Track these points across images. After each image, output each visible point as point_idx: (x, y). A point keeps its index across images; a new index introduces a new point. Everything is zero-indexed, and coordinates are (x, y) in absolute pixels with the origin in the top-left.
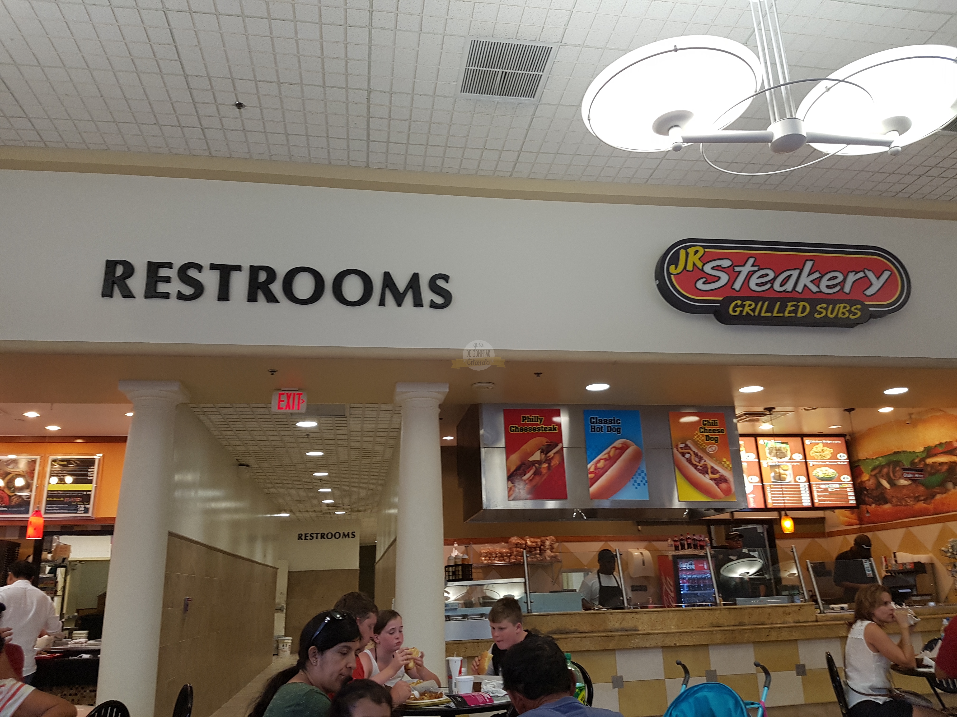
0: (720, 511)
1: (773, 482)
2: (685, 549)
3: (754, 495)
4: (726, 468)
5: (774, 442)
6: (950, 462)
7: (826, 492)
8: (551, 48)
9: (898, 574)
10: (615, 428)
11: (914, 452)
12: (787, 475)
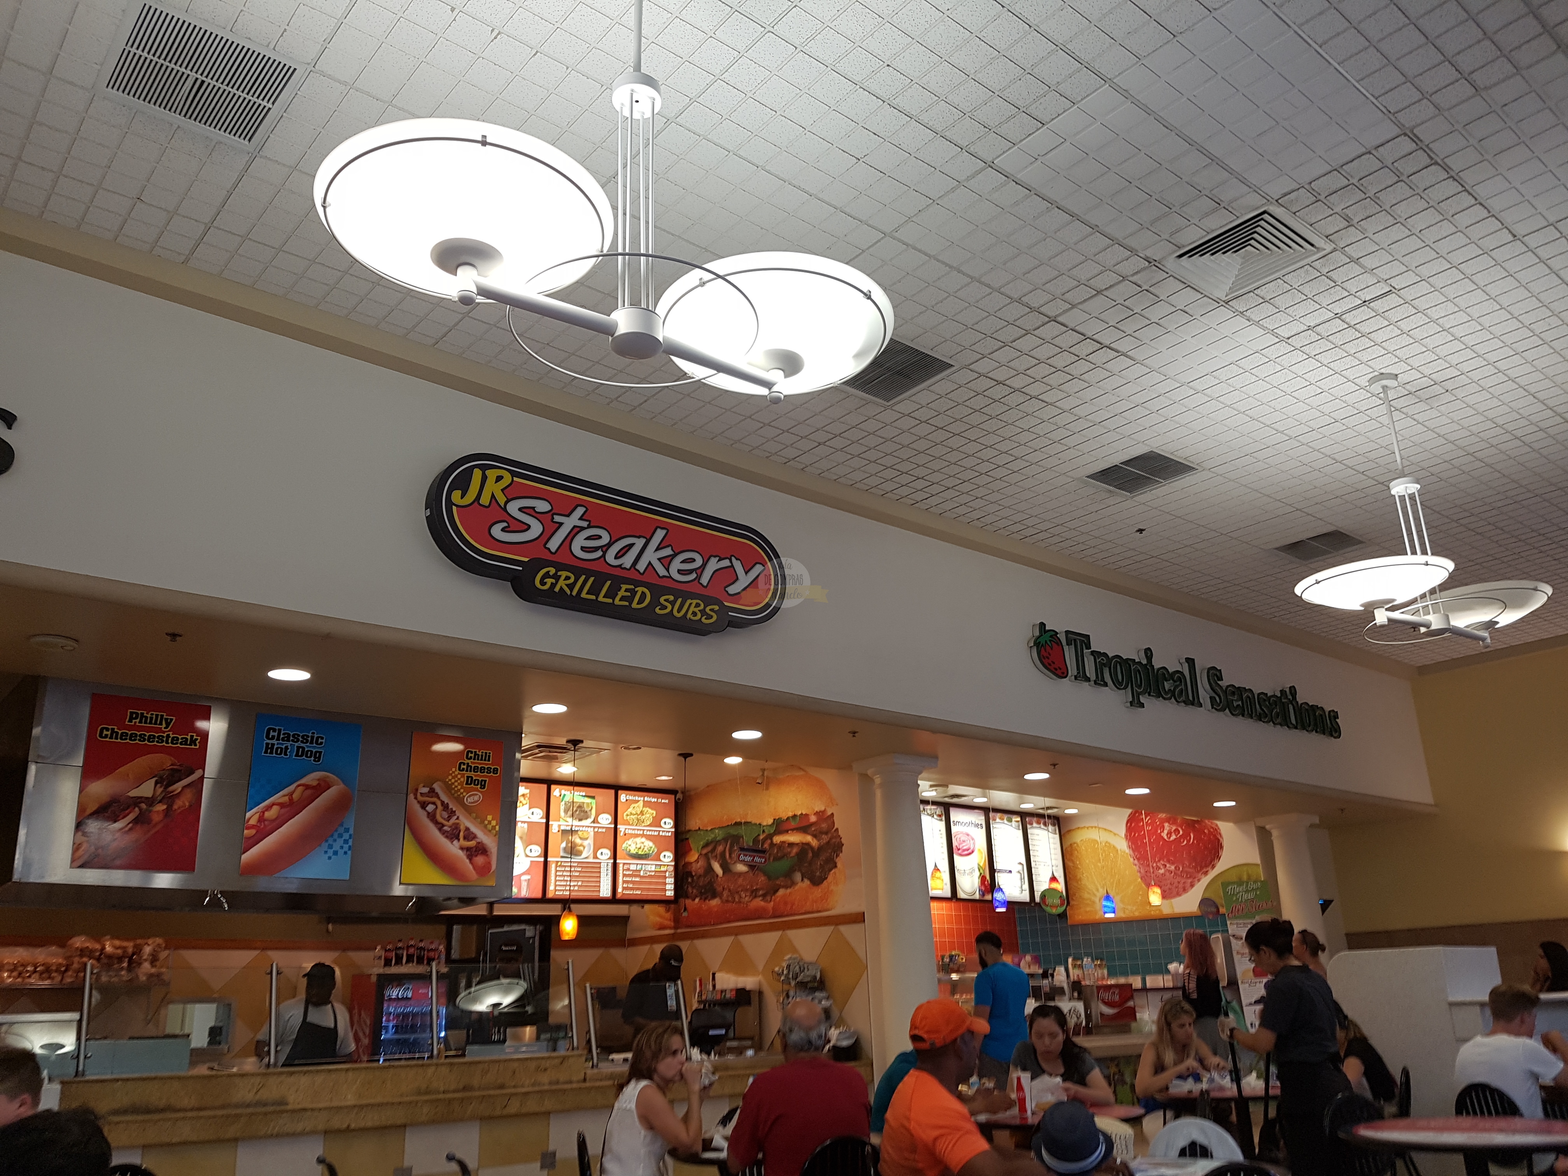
0: (467, 901)
1: (562, 857)
2: (402, 964)
3: (529, 877)
4: (490, 831)
5: (576, 793)
6: (803, 844)
7: (636, 876)
8: (295, 69)
9: (714, 1005)
10: (312, 752)
11: (760, 824)
12: (584, 848)
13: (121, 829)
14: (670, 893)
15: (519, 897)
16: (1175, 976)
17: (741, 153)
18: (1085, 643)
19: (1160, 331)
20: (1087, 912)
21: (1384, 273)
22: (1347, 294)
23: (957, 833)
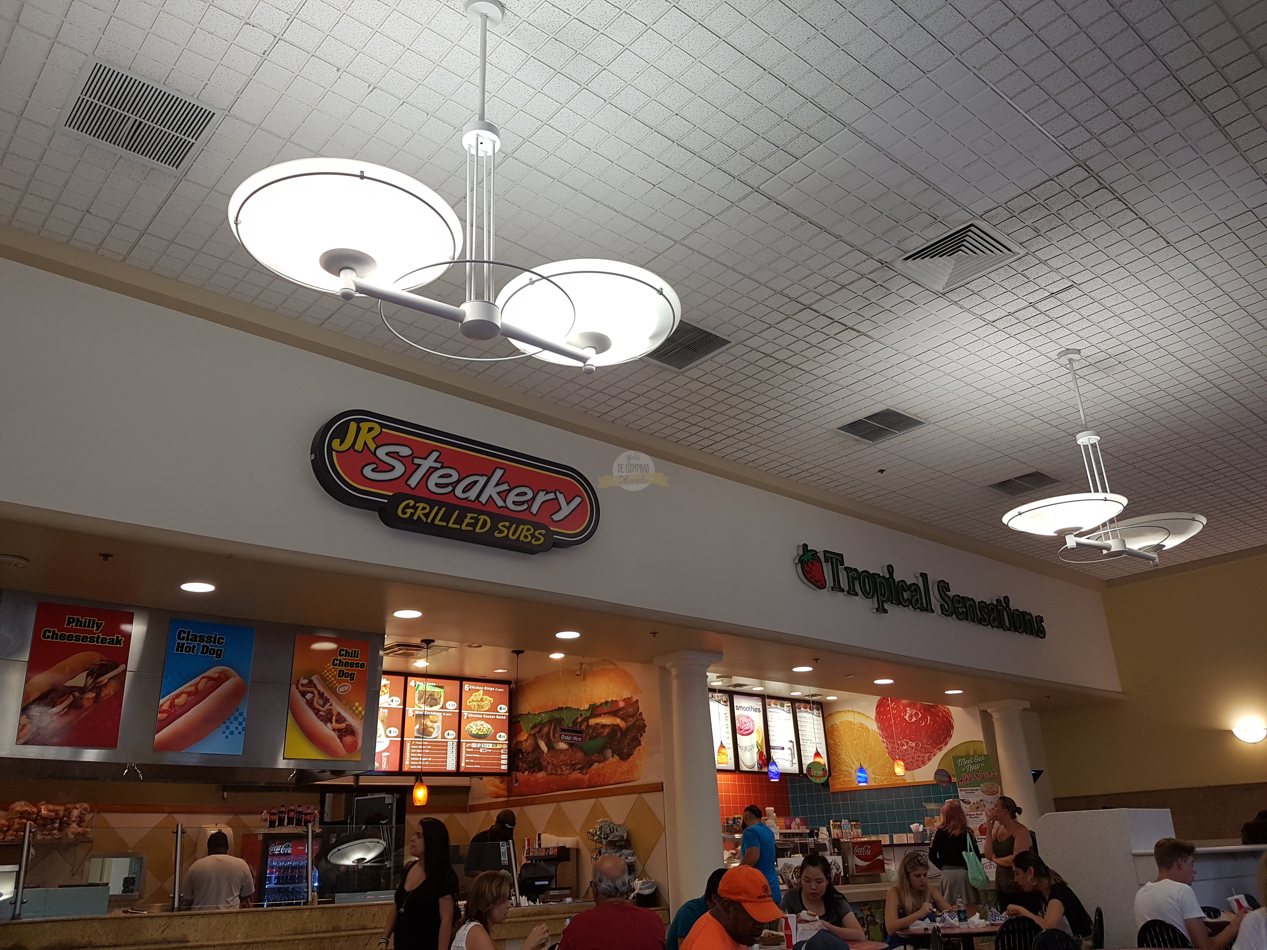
0: (338, 773)
1: (416, 737)
2: (284, 826)
3: (389, 754)
4: (357, 715)
5: (428, 684)
6: (613, 725)
7: (476, 753)
8: (214, 114)
9: (540, 861)
10: (214, 650)
11: (578, 709)
12: (434, 729)
13: (58, 713)
14: (505, 767)
15: (381, 770)
16: (917, 834)
17: (563, 180)
18: (839, 561)
19: (890, 316)
20: (844, 781)
21: (1066, 271)
22: (1038, 288)
23: (740, 716)
